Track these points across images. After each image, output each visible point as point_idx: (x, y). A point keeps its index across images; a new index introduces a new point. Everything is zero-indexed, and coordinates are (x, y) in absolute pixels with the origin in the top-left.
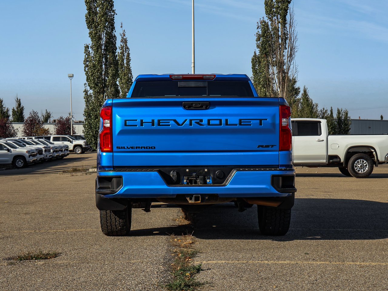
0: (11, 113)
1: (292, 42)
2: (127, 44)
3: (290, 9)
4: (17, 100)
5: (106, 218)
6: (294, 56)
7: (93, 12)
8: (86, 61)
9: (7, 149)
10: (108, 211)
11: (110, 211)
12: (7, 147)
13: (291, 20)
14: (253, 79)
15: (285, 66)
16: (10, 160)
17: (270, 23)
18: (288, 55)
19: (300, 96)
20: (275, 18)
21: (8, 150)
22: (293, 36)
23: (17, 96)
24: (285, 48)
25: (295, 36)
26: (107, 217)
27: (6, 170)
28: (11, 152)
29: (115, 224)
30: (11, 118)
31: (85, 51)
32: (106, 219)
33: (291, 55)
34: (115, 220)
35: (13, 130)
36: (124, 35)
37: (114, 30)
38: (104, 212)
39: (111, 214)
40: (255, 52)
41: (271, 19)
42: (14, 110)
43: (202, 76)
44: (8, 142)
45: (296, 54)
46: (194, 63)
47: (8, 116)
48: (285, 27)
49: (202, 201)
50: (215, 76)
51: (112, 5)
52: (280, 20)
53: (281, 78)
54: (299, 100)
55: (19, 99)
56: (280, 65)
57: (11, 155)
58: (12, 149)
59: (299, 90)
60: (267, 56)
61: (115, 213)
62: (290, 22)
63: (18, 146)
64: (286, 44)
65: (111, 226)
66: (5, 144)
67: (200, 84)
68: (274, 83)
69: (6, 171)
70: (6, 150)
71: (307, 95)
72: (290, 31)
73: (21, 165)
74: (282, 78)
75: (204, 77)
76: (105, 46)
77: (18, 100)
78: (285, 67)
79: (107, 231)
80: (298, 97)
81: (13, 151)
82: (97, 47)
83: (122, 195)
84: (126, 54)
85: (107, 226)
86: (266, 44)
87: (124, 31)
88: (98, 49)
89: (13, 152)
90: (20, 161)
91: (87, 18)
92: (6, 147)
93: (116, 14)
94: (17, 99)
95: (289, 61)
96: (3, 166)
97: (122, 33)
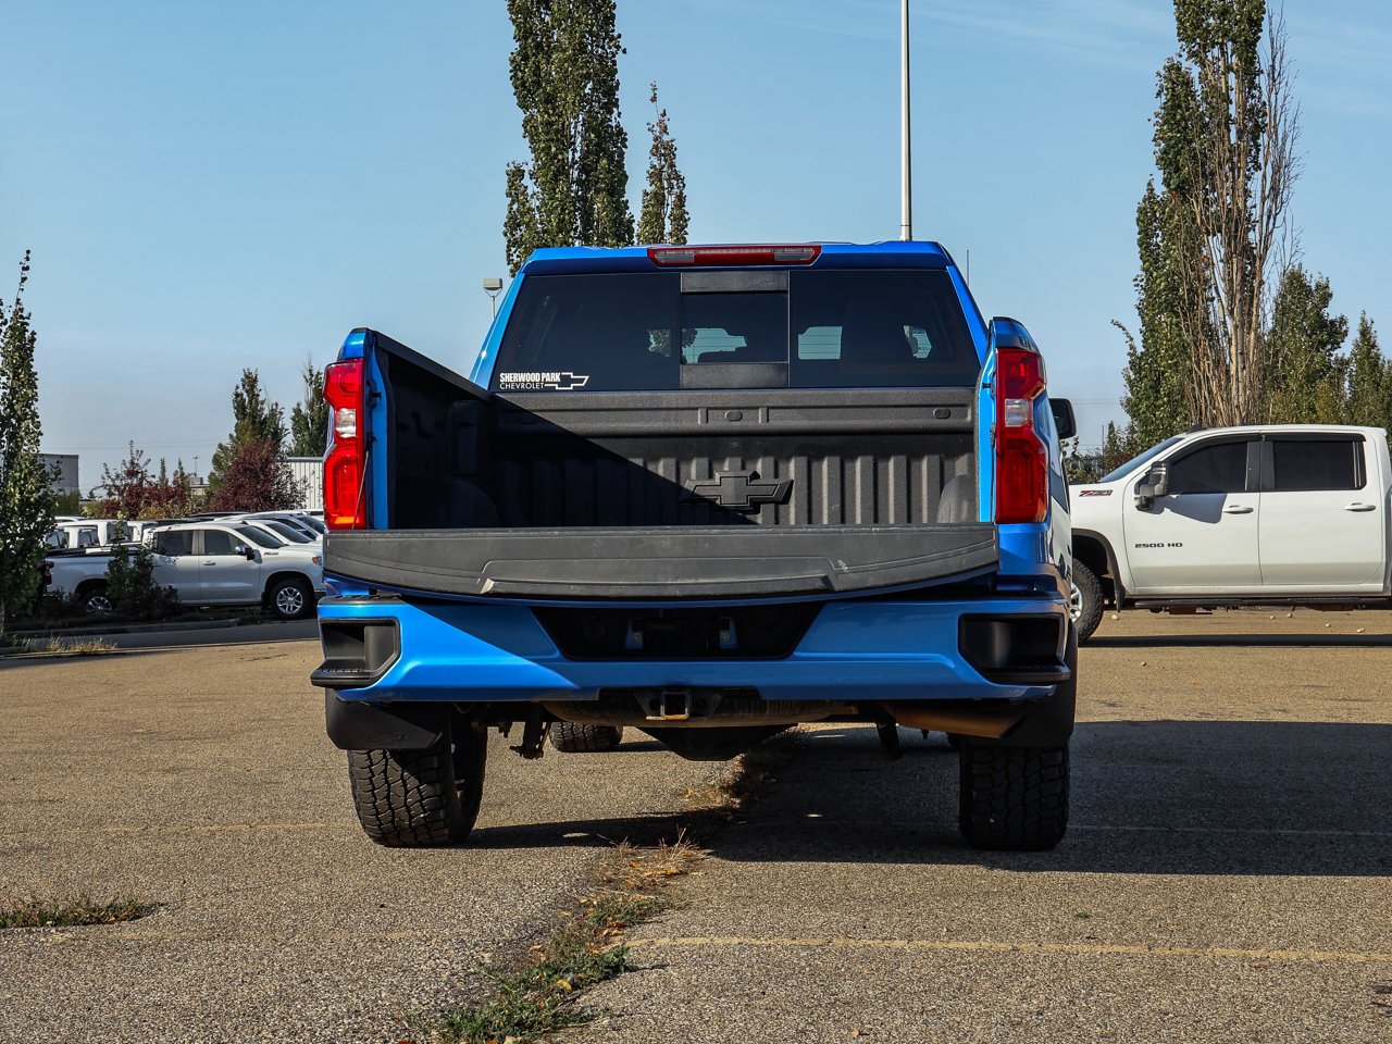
0: (286, 422)
1: (1280, 143)
2: (677, 162)
3: (1270, 18)
4: (308, 377)
5: (370, 778)
6: (1286, 192)
7: (539, 46)
8: (513, 224)
9: (246, 549)
10: (377, 754)
11: (384, 753)
12: (243, 543)
13: (1273, 60)
14: (1143, 283)
15: (1251, 235)
16: (255, 590)
17: (1196, 72)
18: (1263, 191)
19: (1346, 349)
20: (1216, 51)
21: (250, 554)
22: (1283, 117)
23: (310, 363)
24: (1256, 163)
25: (1290, 117)
26: (374, 776)
27: (240, 624)
28: (260, 561)
29: (406, 799)
30: (289, 441)
31: (510, 187)
32: (372, 782)
33: (1275, 190)
34: (405, 784)
35: (289, 486)
36: (665, 130)
37: (615, 109)
38: (361, 756)
39: (386, 765)
40: (1149, 184)
41: (1198, 56)
42: (297, 411)
43: (769, 251)
44: (250, 523)
45: (1295, 186)
46: (910, 226)
47: (277, 435)
48: (1252, 85)
49: (692, 715)
50: (817, 248)
51: (610, 19)
52: (1234, 60)
53: (1237, 278)
54: (1344, 363)
55: (315, 373)
56: (1235, 225)
57: (260, 571)
58: (262, 550)
59: (1344, 328)
60: (1184, 195)
61: (404, 758)
62: (1273, 66)
63: (284, 540)
64: (1258, 151)
65: (390, 808)
66: (237, 530)
67: (764, 281)
68: (1212, 299)
69: (242, 627)
70: (240, 553)
71: (1374, 346)
72: (1273, 100)
73: (295, 608)
74: (1239, 278)
75: (778, 253)
76: (584, 169)
77: (312, 375)
78: (1253, 237)
79: (379, 826)
80: (1338, 353)
81: (267, 556)
82: (553, 171)
83: (396, 689)
84: (671, 199)
85: (375, 807)
86: (1178, 153)
87: (664, 114)
88: (556, 178)
89: (268, 559)
90: (291, 591)
91: (516, 69)
92: (241, 543)
93: (624, 51)
94: (310, 371)
95: (1270, 211)
96: (231, 611)
97: (655, 121)
